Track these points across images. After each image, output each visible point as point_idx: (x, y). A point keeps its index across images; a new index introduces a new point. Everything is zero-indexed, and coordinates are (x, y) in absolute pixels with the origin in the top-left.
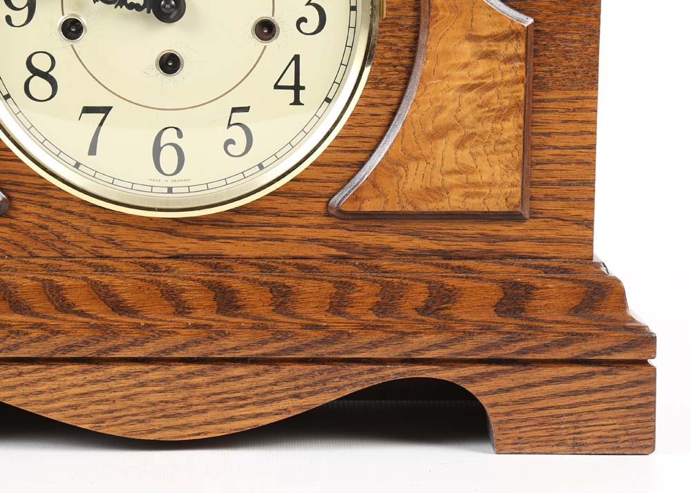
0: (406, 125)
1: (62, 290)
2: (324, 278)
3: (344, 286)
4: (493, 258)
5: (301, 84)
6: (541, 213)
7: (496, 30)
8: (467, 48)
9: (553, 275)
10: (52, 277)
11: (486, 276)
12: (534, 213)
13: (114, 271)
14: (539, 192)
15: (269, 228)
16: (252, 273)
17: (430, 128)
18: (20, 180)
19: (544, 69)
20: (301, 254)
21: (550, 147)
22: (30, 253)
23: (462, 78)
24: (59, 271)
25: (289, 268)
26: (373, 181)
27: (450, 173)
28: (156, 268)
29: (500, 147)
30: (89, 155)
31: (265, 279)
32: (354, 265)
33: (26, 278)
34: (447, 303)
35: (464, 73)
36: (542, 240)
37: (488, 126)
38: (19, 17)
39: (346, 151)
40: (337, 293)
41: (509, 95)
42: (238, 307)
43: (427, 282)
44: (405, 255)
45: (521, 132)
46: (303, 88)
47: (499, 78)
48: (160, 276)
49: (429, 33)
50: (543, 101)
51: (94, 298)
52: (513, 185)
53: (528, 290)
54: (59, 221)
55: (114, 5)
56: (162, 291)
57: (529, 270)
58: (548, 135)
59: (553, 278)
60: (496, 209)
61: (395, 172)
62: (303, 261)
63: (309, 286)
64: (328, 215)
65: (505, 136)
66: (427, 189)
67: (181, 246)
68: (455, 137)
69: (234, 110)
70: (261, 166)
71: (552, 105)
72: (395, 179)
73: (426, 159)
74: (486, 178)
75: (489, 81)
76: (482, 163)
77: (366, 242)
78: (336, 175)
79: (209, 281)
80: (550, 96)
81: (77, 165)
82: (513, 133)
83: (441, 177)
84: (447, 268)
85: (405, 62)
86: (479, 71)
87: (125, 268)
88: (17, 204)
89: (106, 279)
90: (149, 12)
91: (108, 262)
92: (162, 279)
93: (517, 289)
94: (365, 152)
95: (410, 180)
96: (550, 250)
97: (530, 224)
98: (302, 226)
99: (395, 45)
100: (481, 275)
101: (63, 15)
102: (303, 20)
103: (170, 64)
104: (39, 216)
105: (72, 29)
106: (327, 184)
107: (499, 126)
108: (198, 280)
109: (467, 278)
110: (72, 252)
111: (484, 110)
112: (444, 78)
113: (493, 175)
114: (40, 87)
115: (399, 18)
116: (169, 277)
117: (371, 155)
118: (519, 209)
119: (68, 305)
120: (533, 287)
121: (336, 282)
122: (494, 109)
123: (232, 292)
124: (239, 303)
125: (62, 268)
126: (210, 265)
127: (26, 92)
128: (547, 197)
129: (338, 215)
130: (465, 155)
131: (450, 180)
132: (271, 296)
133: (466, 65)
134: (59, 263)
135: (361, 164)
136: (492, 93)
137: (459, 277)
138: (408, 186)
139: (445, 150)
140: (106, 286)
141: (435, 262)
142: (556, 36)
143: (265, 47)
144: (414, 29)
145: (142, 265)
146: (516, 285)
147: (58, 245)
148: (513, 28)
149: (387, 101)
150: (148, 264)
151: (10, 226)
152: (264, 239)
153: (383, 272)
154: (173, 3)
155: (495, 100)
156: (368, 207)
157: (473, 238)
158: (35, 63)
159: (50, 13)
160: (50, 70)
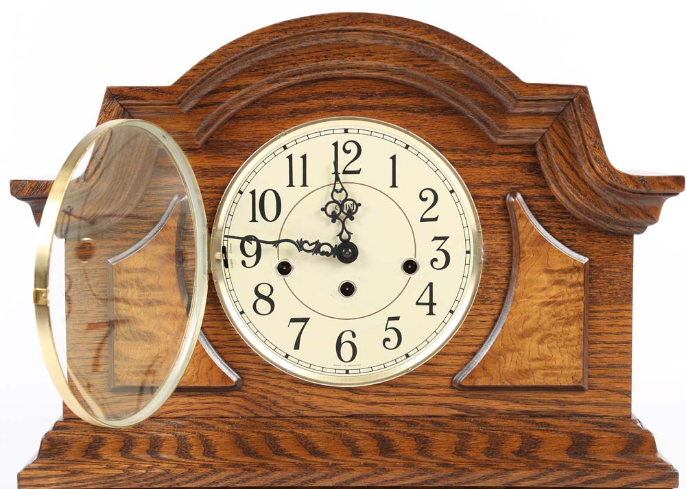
0: (504, 328)
1: (277, 440)
2: (451, 430)
3: (464, 435)
4: (564, 416)
5: (434, 302)
6: (596, 386)
7: (565, 266)
8: (545, 277)
9: (605, 429)
10: (271, 432)
11: (560, 429)
12: (591, 386)
13: (310, 427)
14: (595, 372)
15: (413, 397)
16: (401, 427)
17: (521, 330)
18: (249, 367)
19: (596, 291)
20: (434, 414)
21: (600, 342)
22: (255, 414)
23: (542, 297)
24: (275, 427)
25: (427, 424)
26: (482, 365)
27: (535, 360)
28: (338, 424)
29: (568, 343)
30: (294, 349)
31: (411, 431)
32: (470, 421)
33: (254, 432)
34: (535, 448)
35: (543, 294)
36: (597, 404)
37: (560, 329)
38: (250, 261)
39: (464, 345)
40: (459, 441)
41: (574, 308)
42: (394, 451)
43: (520, 434)
44: (504, 414)
45: (582, 333)
46: (435, 304)
47: (566, 298)
48: (341, 430)
49: (519, 269)
50: (596, 312)
51: (298, 446)
52: (577, 368)
53: (590, 439)
54: (274, 393)
55: (312, 253)
56: (342, 440)
57: (589, 425)
58: (600, 334)
59: (605, 431)
60: (566, 384)
61: (498, 359)
62: (436, 419)
63: (441, 437)
64: (452, 387)
65: (571, 336)
66: (519, 371)
67: (354, 409)
68: (537, 336)
69: (390, 319)
70: (407, 356)
71: (602, 315)
72: (497, 365)
73: (518, 350)
74: (558, 363)
75: (560, 299)
76: (556, 354)
77: (478, 405)
78: (457, 361)
79: (374, 433)
80: (600, 309)
81: (287, 356)
82: (576, 334)
83: (528, 363)
84: (533, 423)
85: (502, 286)
86: (553, 293)
87: (318, 425)
88: (246, 382)
89: (306, 433)
90: (334, 257)
91: (306, 420)
92: (343, 432)
93: (581, 438)
94: (477, 345)
95: (507, 365)
96: (602, 411)
97: (588, 393)
98: (435, 395)
99: (496, 275)
100: (556, 429)
101: (279, 259)
102: (435, 260)
103: (347, 289)
104: (262, 390)
105: (284, 268)
106: (451, 367)
107: (567, 329)
108: (367, 433)
109: (547, 430)
110: (283, 413)
111: (556, 318)
112: (529, 298)
113: (563, 361)
114: (263, 306)
115: (498, 258)
116: (347, 430)
117: (480, 348)
118: (581, 384)
119: (281, 450)
120: (592, 437)
121: (459, 434)
122: (563, 318)
123: (389, 441)
124: (394, 448)
125: (276, 425)
126: (374, 422)
127: (254, 308)
128: (600, 376)
129: (459, 388)
130: (544, 348)
131: (535, 365)
132: (415, 443)
133: (544, 289)
134: (274, 421)
135: (474, 354)
136: (562, 307)
137: (542, 430)
138: (506, 369)
139: (531, 346)
140: (306, 437)
141: (524, 419)
142: (604, 269)
143: (410, 277)
144: (509, 265)
145: (329, 422)
146: (581, 436)
147: (274, 409)
148: (576, 265)
149: (491, 312)
150: (333, 422)
151: (243, 397)
152: (410, 404)
153: (491, 426)
154: (350, 250)
155: (564, 312)
156: (480, 382)
157: (549, 403)
158: (260, 290)
159: (271, 258)
160: (270, 295)
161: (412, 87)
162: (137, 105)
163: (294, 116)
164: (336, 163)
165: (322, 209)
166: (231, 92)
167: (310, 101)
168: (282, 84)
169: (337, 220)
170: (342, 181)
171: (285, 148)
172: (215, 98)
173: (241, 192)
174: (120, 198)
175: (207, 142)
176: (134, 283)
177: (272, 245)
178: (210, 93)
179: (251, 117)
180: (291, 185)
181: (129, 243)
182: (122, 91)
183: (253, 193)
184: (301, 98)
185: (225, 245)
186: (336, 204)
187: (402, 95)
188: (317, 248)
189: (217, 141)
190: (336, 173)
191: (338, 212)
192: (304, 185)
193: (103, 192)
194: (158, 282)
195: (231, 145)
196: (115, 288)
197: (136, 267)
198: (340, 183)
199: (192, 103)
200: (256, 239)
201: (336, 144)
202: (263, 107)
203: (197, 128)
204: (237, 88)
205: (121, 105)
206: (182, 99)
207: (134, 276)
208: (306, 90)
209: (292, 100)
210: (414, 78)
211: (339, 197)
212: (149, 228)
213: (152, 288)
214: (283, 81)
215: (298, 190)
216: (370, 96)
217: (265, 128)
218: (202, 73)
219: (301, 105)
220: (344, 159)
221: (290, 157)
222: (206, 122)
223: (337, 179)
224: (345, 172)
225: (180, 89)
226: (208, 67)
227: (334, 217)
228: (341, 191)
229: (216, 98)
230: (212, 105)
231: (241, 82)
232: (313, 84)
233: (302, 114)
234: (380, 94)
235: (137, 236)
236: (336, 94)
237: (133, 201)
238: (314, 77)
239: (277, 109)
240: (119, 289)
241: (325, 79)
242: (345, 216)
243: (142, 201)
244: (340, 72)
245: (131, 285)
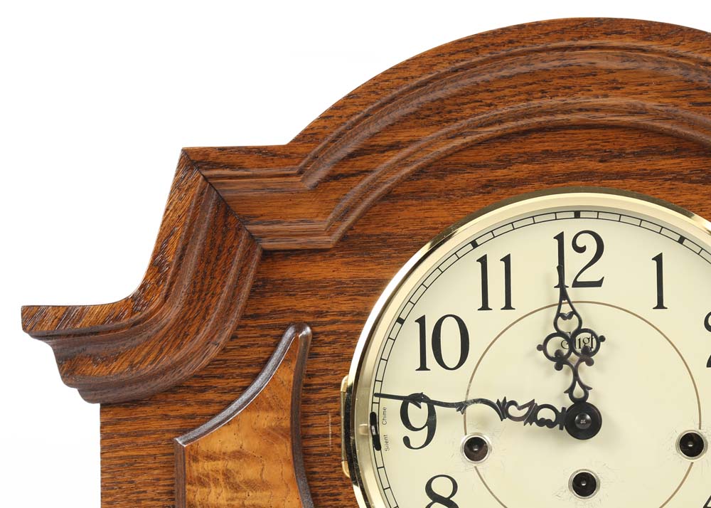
38: (418, 438)
55: (523, 422)
90: (561, 428)
101: (466, 434)
103: (584, 485)
105: (475, 449)
143: (692, 463)
154: (588, 417)
158: (435, 487)
159: (452, 432)
160: (451, 496)
161: (688, 139)
162: (231, 177)
163: (489, 193)
164: (561, 269)
165: (540, 348)
166: (386, 154)
167: (515, 167)
168: (468, 139)
169: (565, 366)
170: (572, 300)
171: (474, 244)
172: (358, 164)
173: (401, 321)
174: (197, 333)
175: (344, 238)
176: (221, 478)
177: (455, 409)
178: (351, 156)
179: (419, 195)
180: (485, 307)
181: (211, 409)
182: (208, 155)
183: (421, 321)
184: (501, 161)
185: (375, 410)
186: (562, 339)
187: (670, 153)
188: (532, 414)
189: (360, 236)
190: (562, 286)
191: (565, 352)
192: (508, 306)
193: (171, 322)
194: (261, 475)
195: (385, 241)
196: (188, 487)
197: (223, 450)
198: (569, 302)
199: (322, 173)
200: (426, 399)
201: (560, 238)
202: (437, 177)
203: (329, 213)
204: (396, 146)
205: (205, 178)
206: (305, 166)
207: (220, 465)
208: (510, 148)
209: (485, 166)
210: (692, 124)
211: (568, 326)
212: (245, 384)
213: (252, 485)
214: (471, 133)
215: (496, 314)
216: (615, 157)
217: (440, 214)
218: (338, 122)
219: (499, 173)
220: (574, 262)
221: (483, 260)
222: (344, 203)
223: (564, 296)
224: (576, 284)
225: (302, 150)
226: (348, 112)
227: (559, 361)
228: (570, 316)
229: (361, 163)
230: (353, 175)
231: (402, 136)
232: (520, 139)
233: (502, 188)
234: (633, 153)
235: (227, 397)
236: (558, 155)
237: (219, 337)
238: (522, 125)
239: (460, 180)
240: (194, 488)
241: (541, 129)
242: (577, 358)
243: (233, 337)
244: (565, 117)
245: (216, 481)
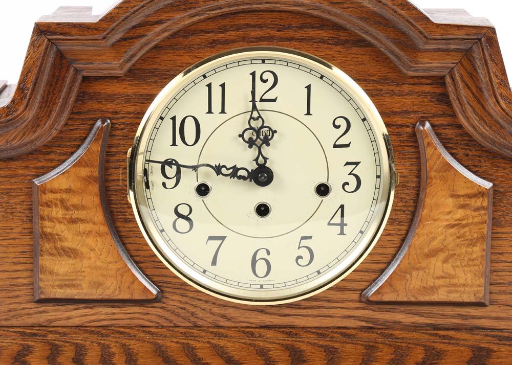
0: (411, 249)
1: (195, 349)
2: (359, 342)
3: (371, 348)
4: (466, 329)
5: (345, 223)
6: (497, 302)
7: (469, 191)
8: (450, 201)
9: (504, 342)
10: (189, 341)
11: (461, 342)
12: (492, 302)
13: (226, 337)
14: (496, 289)
15: (323, 309)
16: (312, 338)
17: (426, 250)
18: (169, 280)
19: (499, 214)
20: (343, 326)
21: (502, 261)
22: (174, 324)
23: (447, 220)
24: (194, 337)
25: (336, 335)
26: (389, 282)
27: (438, 278)
28: (252, 334)
29: (471, 263)
30: (212, 265)
31: (321, 343)
32: (377, 334)
33: (173, 342)
34: (437, 359)
35: (448, 217)
36: (497, 318)
37: (464, 250)
38: (170, 183)
39: (372, 263)
40: (366, 353)
41: (477, 230)
42: (304, 361)
43: (423, 346)
44: (409, 326)
45: (484, 253)
46: (346, 225)
47: (470, 221)
48: (255, 341)
49: (426, 194)
50: (499, 233)
51: (214, 355)
52: (479, 286)
53: (489, 351)
54: (193, 305)
55: (229, 177)
56: (257, 350)
57: (489, 338)
58: (501, 254)
59: (505, 344)
60: (468, 300)
61: (404, 277)
62: (345, 331)
63: (349, 348)
64: (360, 301)
65: (474, 256)
66: (424, 287)
67: (268, 320)
68: (442, 256)
69: (303, 238)
70: (319, 272)
71: (504, 236)
72: (404, 282)
73: (423, 269)
74: (462, 281)
75: (464, 222)
76: (461, 275)
77: (384, 318)
78: (366, 277)
79: (286, 345)
80: (503, 230)
81: (204, 272)
82: (479, 254)
83: (433, 280)
84: (436, 336)
85: (410, 208)
86: (458, 216)
87: (233, 335)
88: (167, 295)
89: (222, 343)
90: (251, 181)
91: (222, 331)
92: (257, 343)
93: (481, 351)
94: (385, 263)
95: (413, 282)
96: (502, 325)
97: (490, 308)
98: (344, 308)
99: (405, 198)
100: (458, 342)
101: (197, 181)
102: (347, 183)
103: (263, 210)
104: (181, 302)
105: (203, 190)
106: (360, 283)
107: (470, 250)
108: (279, 344)
109: (449, 343)
110: (200, 323)
111: (460, 240)
112: (435, 220)
113: (466, 279)
114: (182, 224)
115: (407, 182)
116: (261, 341)
117: (388, 266)
118: (482, 301)
119: (199, 359)
120: (492, 351)
121: (366, 346)
122: (467, 240)
123: (301, 351)
124: (305, 358)
125: (194, 335)
126: (287, 333)
127: (173, 227)
128: (501, 293)
129: (367, 303)
130: (448, 267)
131: (439, 282)
132: (325, 354)
133: (450, 212)
134: (193, 331)
135: (382, 271)
136: (466, 229)
137: (444, 343)
138: (412, 286)
139: (437, 265)
140: (222, 347)
141: (429, 332)
142: (507, 194)
143: (322, 200)
144: (417, 189)
145: (244, 333)
146: (481, 349)
147: (192, 319)
148: (480, 190)
149: (399, 233)
150: (248, 332)
151: (163, 308)
152: (320, 316)
153: (396, 338)
154: (266, 175)
155: (468, 234)
156: (387, 298)
157: (452, 317)
158: (180, 210)
159: (190, 181)
160: (188, 215)
161: (328, 20)
162: (64, 40)
163: (213, 47)
164: (253, 93)
165: (240, 136)
166: (154, 26)
167: (229, 33)
168: (202, 17)
169: (254, 146)
170: (258, 109)
171: (204, 76)
172: (138, 31)
173: (162, 118)
174: (45, 124)
175: (130, 70)
176: (59, 203)
177: (191, 169)
178: (134, 27)
179: (172, 47)
180: (210, 112)
181: (53, 164)
182: (50, 27)
183: (174, 119)
184: (221, 29)
185: (147, 167)
186: (252, 131)
187: (318, 28)
188: (234, 172)
189: (139, 69)
190: (253, 101)
191: (254, 138)
192: (223, 112)
193: (30, 119)
194: (82, 202)
195: (153, 72)
196: (40, 207)
197: (60, 188)
198: (257, 111)
199: (118, 36)
200: (177, 164)
201: (253, 74)
202: (184, 37)
203: (120, 59)
204: (159, 22)
205: (49, 40)
206: (107, 34)
207: (58, 196)
208: (226, 22)
209: (212, 32)
210: (329, 13)
211: (256, 124)
212: (72, 150)
213: (76, 207)
214: (203, 14)
215: (217, 117)
216: (286, 29)
217: (186, 58)
218: (125, 10)
219: (220, 36)
220: (261, 88)
221: (209, 86)
222: (130, 53)
223: (254, 107)
224: (262, 100)
225: (105, 26)
226: (132, 5)
227: (251, 143)
228: (257, 119)
229: (140, 31)
230: (135, 38)
231: (163, 17)
232: (232, 16)
233: (220, 44)
234: (296, 27)
235: (62, 158)
236: (254, 26)
237: (58, 126)
238: (233, 10)
239: (197, 39)
240: (43, 208)
241: (244, 12)
242: (261, 142)
243: (66, 124)
244: (258, 6)
245: (56, 205)
